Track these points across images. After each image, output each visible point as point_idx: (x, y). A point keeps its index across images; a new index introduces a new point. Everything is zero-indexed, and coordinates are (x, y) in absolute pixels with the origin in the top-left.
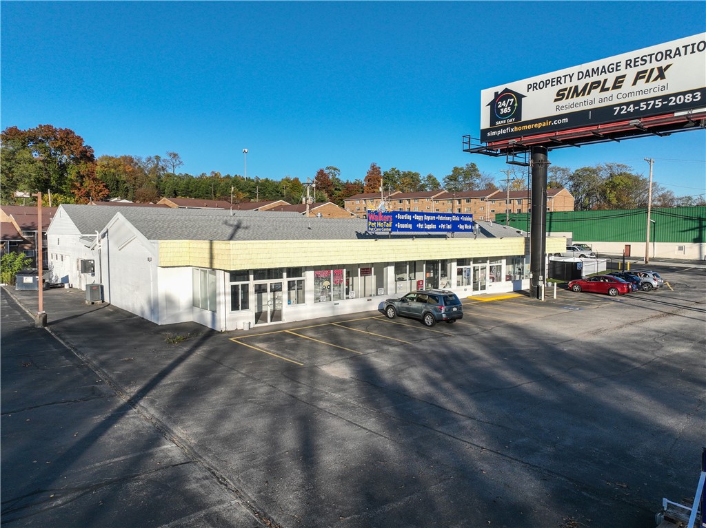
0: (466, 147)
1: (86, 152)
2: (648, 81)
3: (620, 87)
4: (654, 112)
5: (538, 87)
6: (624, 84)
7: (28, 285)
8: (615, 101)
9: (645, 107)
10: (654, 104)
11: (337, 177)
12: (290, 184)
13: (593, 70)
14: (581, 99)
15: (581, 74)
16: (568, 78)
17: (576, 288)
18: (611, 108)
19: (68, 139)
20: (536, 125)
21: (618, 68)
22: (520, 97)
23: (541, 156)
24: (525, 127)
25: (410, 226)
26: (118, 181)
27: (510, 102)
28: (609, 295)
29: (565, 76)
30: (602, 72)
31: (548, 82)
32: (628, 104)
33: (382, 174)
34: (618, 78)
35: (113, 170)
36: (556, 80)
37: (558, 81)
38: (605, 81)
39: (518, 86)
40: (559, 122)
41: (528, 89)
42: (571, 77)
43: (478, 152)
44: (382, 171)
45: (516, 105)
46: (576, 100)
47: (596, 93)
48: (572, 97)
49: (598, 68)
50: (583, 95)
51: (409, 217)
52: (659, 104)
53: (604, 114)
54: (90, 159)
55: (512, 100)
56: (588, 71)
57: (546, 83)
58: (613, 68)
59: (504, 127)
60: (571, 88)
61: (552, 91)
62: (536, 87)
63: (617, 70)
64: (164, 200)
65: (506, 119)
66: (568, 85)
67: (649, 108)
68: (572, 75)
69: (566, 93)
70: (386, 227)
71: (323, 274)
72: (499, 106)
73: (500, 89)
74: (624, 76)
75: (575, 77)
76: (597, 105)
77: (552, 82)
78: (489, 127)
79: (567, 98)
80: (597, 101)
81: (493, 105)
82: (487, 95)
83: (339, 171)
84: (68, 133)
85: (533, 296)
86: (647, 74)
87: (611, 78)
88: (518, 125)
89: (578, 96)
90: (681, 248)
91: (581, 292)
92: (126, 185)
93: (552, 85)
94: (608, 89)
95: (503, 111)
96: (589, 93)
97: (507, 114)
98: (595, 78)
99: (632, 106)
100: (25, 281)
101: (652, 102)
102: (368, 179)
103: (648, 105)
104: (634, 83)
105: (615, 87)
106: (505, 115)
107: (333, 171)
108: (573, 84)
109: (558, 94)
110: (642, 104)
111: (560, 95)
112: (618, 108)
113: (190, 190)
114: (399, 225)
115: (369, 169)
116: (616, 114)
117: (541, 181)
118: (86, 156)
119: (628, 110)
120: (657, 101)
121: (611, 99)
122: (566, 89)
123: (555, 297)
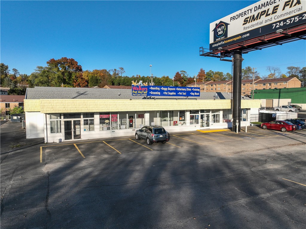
0: (201, 53)
1: (79, 67)
2: (291, 7)
3: (276, 12)
4: (294, 25)
5: (235, 18)
6: (278, 10)
8: (274, 21)
10: (294, 20)
11: (185, 75)
12: (165, 79)
13: (262, 4)
14: (256, 22)
15: (256, 8)
17: (264, 127)
18: (271, 25)
19: (72, 63)
20: (234, 39)
22: (227, 25)
23: (238, 56)
24: (229, 41)
25: (159, 93)
26: (97, 80)
27: (222, 28)
29: (248, 10)
30: (267, 5)
31: (240, 15)
32: (280, 22)
33: (206, 73)
34: (275, 7)
36: (243, 13)
38: (268, 10)
39: (226, 19)
40: (245, 36)
41: (231, 20)
42: (251, 11)
43: (208, 56)
45: (225, 29)
46: (254, 23)
47: (263, 17)
48: (252, 21)
49: (265, 3)
50: (257, 19)
51: (159, 89)
52: (297, 19)
55: (223, 27)
56: (259, 6)
58: (272, 2)
59: (220, 42)
61: (242, 19)
63: (274, 3)
64: (106, 86)
65: (221, 37)
66: (250, 15)
69: (249, 19)
70: (144, 94)
71: (105, 116)
72: (218, 31)
73: (218, 22)
74: (278, 6)
75: (253, 10)
76: (264, 24)
78: (213, 42)
79: (249, 22)
81: (215, 30)
82: (212, 26)
83: (186, 72)
84: (72, 60)
86: (290, 3)
87: (271, 8)
88: (226, 40)
89: (254, 20)
93: (242, 16)
94: (269, 14)
95: (219, 33)
96: (260, 18)
97: (221, 34)
99: (282, 22)
100: (14, 118)
102: (199, 76)
103: (291, 21)
104: (284, 9)
105: (273, 13)
106: (220, 35)
107: (183, 73)
108: (252, 14)
109: (245, 21)
110: (287, 20)
112: (275, 25)
113: (125, 83)
114: (152, 93)
116: (273, 28)
119: (280, 25)
121: (271, 20)
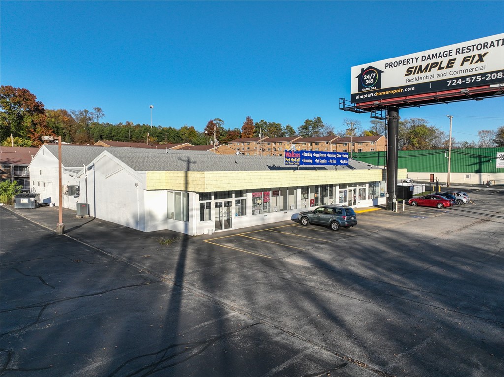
0: (342, 106)
1: (39, 106)
2: (471, 63)
3: (452, 67)
4: (476, 84)
5: (393, 66)
6: (454, 65)
7: (24, 204)
8: (448, 77)
9: (469, 81)
10: (476, 79)
11: (222, 126)
12: (187, 131)
13: (433, 55)
14: (424, 74)
15: (424, 58)
16: (415, 60)
17: (414, 204)
18: (445, 81)
19: (24, 96)
20: (391, 92)
21: (451, 54)
22: (380, 72)
23: (394, 113)
24: (383, 93)
25: (311, 161)
26: (58, 128)
27: (373, 76)
28: (437, 208)
29: (413, 59)
30: (439, 56)
31: (400, 62)
32: (457, 79)
33: (254, 125)
34: (450, 61)
35: (53, 120)
36: (406, 61)
37: (407, 62)
38: (442, 62)
39: (379, 65)
40: (409, 90)
41: (386, 67)
42: (417, 60)
43: (350, 110)
44: (254, 122)
45: (377, 77)
46: (420, 75)
47: (435, 71)
48: (418, 73)
49: (436, 54)
50: (426, 72)
51: (310, 155)
52: (479, 79)
53: (441, 85)
54: (42, 111)
55: (374, 74)
56: (429, 55)
57: (399, 63)
58: (447, 54)
59: (369, 93)
60: (417, 67)
61: (403, 69)
62: (391, 66)
63: (449, 55)
64: (100, 142)
65: (370, 87)
66: (415, 64)
67: (473, 81)
68: (418, 58)
69: (413, 70)
70: (296, 162)
71: (257, 194)
72: (365, 78)
73: (365, 66)
74: (455, 60)
75: (420, 60)
76: (435, 79)
77: (403, 62)
78: (357, 92)
79: (414, 74)
80: (435, 76)
81: (360, 77)
82: (356, 71)
83: (223, 122)
84: (25, 91)
85: (389, 209)
86: (471, 59)
87: (445, 61)
88: (378, 92)
89: (422, 72)
90: (468, 176)
91: (418, 206)
92: (64, 131)
93: (403, 65)
94: (443, 68)
95: (367, 82)
96: (430, 71)
97: (371, 84)
98: (434, 60)
99: (460, 80)
100: (21, 202)
101: (475, 77)
102: (244, 128)
103: (471, 79)
104: (462, 65)
105: (448, 67)
106: (369, 84)
107: (219, 122)
108: (419, 64)
109: (407, 71)
110: (467, 78)
111: (409, 72)
112: (451, 81)
113: (112, 135)
114: (304, 161)
115: (245, 120)
116: (449, 85)
117: (394, 130)
118: (39, 109)
119: (458, 82)
120: (478, 77)
121: (445, 75)
122: (413, 68)
123: (403, 210)
